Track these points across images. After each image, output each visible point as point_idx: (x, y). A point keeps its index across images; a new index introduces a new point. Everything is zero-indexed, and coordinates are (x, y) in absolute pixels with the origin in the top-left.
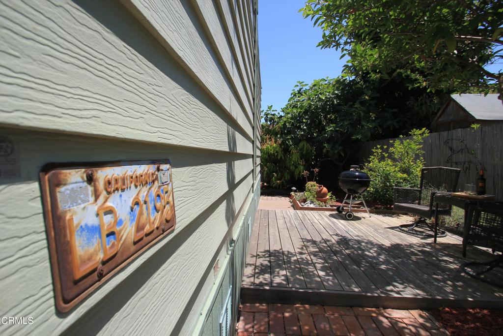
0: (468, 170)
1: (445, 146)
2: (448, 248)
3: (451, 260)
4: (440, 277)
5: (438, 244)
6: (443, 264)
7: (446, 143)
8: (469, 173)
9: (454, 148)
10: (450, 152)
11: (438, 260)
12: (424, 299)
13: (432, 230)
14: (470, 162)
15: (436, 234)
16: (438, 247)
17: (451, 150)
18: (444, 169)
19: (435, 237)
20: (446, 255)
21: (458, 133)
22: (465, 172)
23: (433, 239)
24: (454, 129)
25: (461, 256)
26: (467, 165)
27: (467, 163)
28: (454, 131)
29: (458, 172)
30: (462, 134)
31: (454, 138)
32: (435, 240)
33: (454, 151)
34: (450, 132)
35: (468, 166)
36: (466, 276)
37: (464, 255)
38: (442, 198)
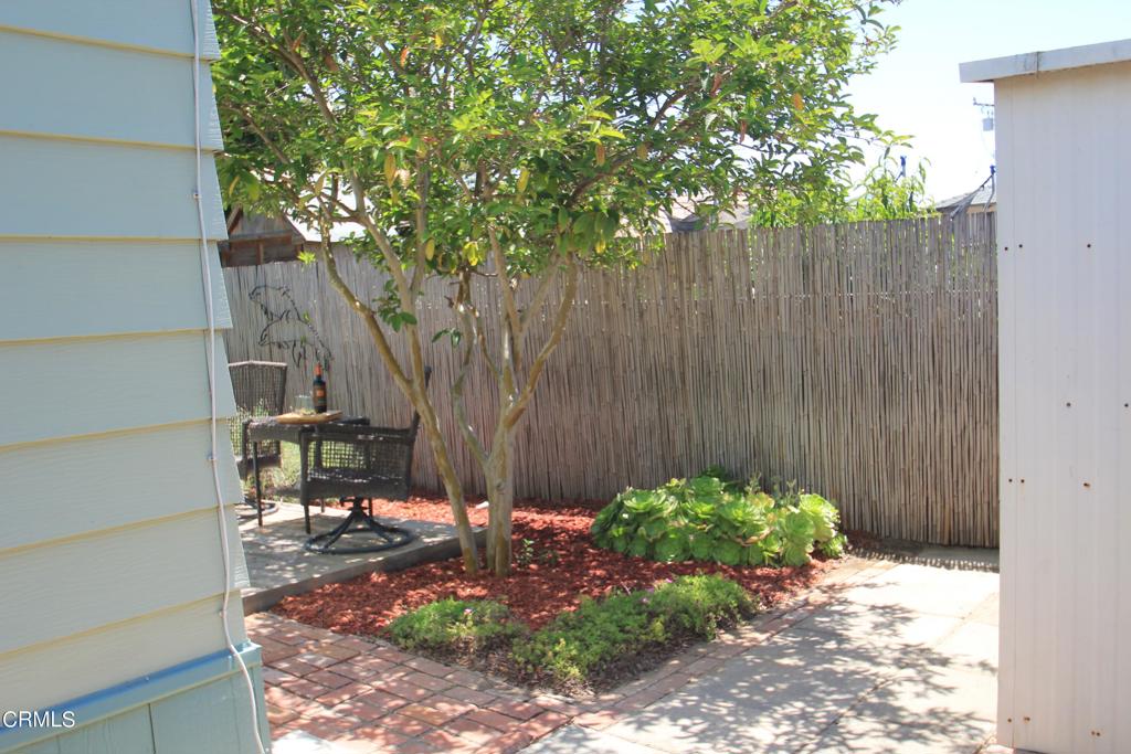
0: (302, 360)
1: (253, 303)
2: (283, 529)
3: (289, 542)
4: (275, 567)
5: (267, 527)
6: (278, 551)
7: (254, 294)
8: (306, 367)
9: (272, 308)
10: (264, 317)
11: (268, 547)
12: (258, 596)
13: (254, 508)
14: (304, 340)
15: (261, 510)
16: (265, 531)
17: (266, 313)
18: (258, 365)
19: (260, 516)
20: (280, 538)
21: (275, 271)
22: (298, 366)
23: (256, 521)
24: (267, 261)
25: (304, 533)
26: (298, 349)
27: (298, 344)
28: (267, 267)
29: (284, 371)
30: (283, 274)
31: (269, 282)
32: (260, 523)
33: (272, 314)
34: (259, 267)
35: (302, 350)
36: (312, 554)
37: (308, 530)
38: (263, 430)
